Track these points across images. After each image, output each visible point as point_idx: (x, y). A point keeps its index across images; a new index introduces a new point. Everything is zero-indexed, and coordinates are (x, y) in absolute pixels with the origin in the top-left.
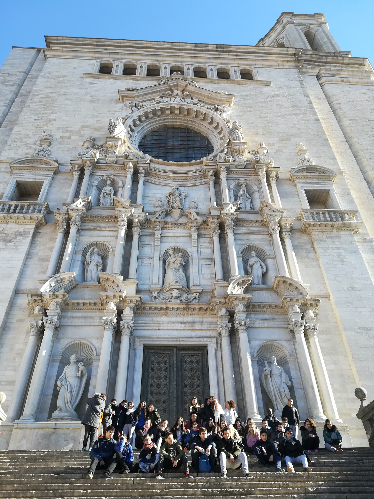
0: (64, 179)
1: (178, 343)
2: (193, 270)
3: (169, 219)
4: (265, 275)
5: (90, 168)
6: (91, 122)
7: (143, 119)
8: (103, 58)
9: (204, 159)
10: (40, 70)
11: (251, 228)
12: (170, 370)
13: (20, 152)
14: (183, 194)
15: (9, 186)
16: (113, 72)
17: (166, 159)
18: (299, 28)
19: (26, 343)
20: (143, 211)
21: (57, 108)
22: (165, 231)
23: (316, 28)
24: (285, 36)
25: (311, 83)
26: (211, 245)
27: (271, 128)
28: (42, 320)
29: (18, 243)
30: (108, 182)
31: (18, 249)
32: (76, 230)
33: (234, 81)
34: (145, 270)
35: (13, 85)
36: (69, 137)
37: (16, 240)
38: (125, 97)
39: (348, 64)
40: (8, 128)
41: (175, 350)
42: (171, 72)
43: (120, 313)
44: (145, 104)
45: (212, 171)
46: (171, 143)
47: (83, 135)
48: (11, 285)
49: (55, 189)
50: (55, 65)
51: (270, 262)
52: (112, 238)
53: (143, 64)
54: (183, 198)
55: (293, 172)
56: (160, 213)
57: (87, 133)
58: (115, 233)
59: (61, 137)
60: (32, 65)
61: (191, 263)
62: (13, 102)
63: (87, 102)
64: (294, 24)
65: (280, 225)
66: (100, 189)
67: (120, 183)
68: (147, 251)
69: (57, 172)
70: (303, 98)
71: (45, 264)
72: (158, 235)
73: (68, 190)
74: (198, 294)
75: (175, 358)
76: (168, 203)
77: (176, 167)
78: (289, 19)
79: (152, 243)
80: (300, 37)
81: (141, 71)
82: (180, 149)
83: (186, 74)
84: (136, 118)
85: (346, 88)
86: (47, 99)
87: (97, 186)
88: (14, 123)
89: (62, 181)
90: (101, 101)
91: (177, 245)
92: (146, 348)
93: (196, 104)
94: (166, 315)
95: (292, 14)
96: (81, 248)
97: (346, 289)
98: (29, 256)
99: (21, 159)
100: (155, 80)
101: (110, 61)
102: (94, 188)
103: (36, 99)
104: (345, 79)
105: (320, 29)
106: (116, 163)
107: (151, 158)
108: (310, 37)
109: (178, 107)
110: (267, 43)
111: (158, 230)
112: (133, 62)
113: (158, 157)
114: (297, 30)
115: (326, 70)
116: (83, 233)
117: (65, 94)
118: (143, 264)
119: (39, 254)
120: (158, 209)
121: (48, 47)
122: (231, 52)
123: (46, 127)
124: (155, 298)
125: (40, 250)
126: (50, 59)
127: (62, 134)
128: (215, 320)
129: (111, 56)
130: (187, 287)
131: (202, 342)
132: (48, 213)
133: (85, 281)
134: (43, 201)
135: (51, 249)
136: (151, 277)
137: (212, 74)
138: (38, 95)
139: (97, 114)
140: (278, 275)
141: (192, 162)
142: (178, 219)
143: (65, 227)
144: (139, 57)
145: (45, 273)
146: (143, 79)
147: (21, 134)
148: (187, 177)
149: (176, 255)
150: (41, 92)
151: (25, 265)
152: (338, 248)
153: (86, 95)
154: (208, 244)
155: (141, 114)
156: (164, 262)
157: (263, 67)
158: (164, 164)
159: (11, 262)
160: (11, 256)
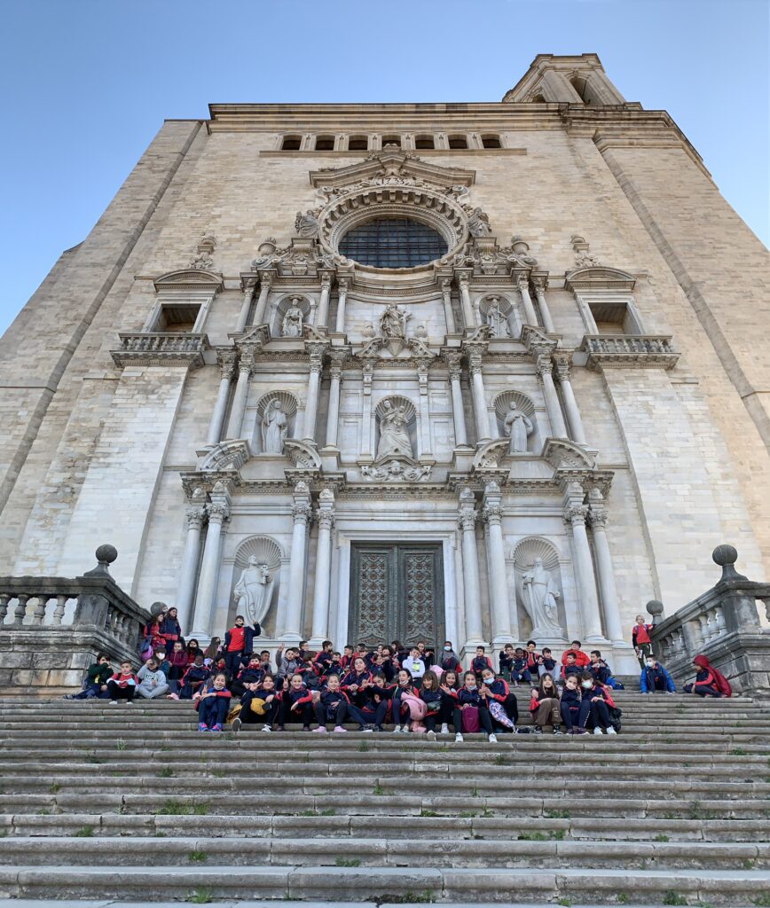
0: (231, 299)
1: (400, 539)
2: (423, 430)
3: (385, 354)
4: (530, 436)
5: (268, 283)
6: (271, 216)
7: (345, 209)
8: (287, 129)
9: (435, 263)
10: (201, 150)
11: (509, 366)
12: (388, 576)
13: (169, 264)
14: (405, 315)
15: (152, 312)
16: (302, 148)
17: (378, 264)
18: (562, 74)
19: (185, 540)
20: (346, 343)
21: (223, 200)
22: (378, 372)
23: (587, 73)
24: (543, 86)
25: (586, 146)
26: (448, 392)
27: (531, 214)
28: (205, 507)
29: (164, 396)
30: (295, 301)
31: (165, 404)
32: (247, 375)
33: (473, 151)
34: (349, 432)
35: (163, 171)
36: (240, 240)
37: (161, 391)
38: (319, 180)
39: (638, 119)
40: (154, 230)
41: (396, 550)
42: (384, 143)
43: (315, 497)
44: (346, 188)
45: (446, 280)
46: (385, 241)
47: (259, 236)
48: (157, 458)
49: (216, 315)
50: (221, 142)
51: (539, 416)
52: (300, 385)
53: (343, 134)
54: (404, 321)
55: (569, 278)
56: (371, 345)
57: (265, 234)
58: (304, 377)
59: (228, 240)
60: (190, 143)
61: (418, 420)
62: (161, 194)
63: (266, 189)
64: (555, 68)
65: (553, 361)
66: (281, 312)
67: (312, 303)
68: (353, 404)
69: (221, 289)
70: (576, 170)
71: (204, 425)
72: (368, 379)
73: (237, 315)
74: (429, 467)
75: (396, 560)
76: (384, 330)
77: (393, 276)
78: (547, 64)
79: (359, 391)
80: (566, 85)
81: (341, 144)
82: (398, 249)
83: (404, 146)
84: (334, 208)
85: (639, 153)
86: (209, 188)
87: (278, 308)
88: (163, 222)
89: (227, 302)
90: (285, 188)
91: (398, 393)
92: (355, 545)
93: (420, 186)
94: (382, 498)
95: (551, 56)
96: (254, 402)
97: (655, 455)
98: (180, 413)
99: (170, 273)
100: (362, 156)
101: (298, 132)
102: (275, 311)
103: (195, 189)
104: (635, 141)
105: (592, 73)
106: (306, 273)
107: (357, 263)
108: (579, 85)
109: (394, 191)
110: (517, 97)
111: (367, 370)
112: (330, 133)
113: (367, 262)
114: (560, 77)
115: (607, 129)
116: (257, 377)
117: (235, 179)
118: (347, 424)
119: (195, 411)
120: (369, 339)
121: (213, 118)
122: (466, 112)
123: (206, 226)
124: (366, 474)
125: (196, 406)
126: (216, 134)
127: (229, 236)
129: (300, 126)
130: (413, 458)
131: (435, 537)
132: (206, 349)
133: (262, 451)
134: (199, 332)
135: (213, 403)
136: (359, 443)
137: (442, 143)
138: (197, 183)
139: (279, 206)
140: (551, 436)
141: (417, 267)
142: (398, 354)
143: (232, 370)
144: (338, 126)
145: (205, 439)
146: (343, 154)
147: (171, 238)
148: (410, 290)
149: (396, 409)
150: (201, 179)
151: (174, 427)
152: (643, 394)
153: (264, 180)
154: (443, 391)
155: (342, 203)
156: (378, 420)
157: (513, 129)
158: (376, 272)
159: (155, 425)
160: (154, 415)
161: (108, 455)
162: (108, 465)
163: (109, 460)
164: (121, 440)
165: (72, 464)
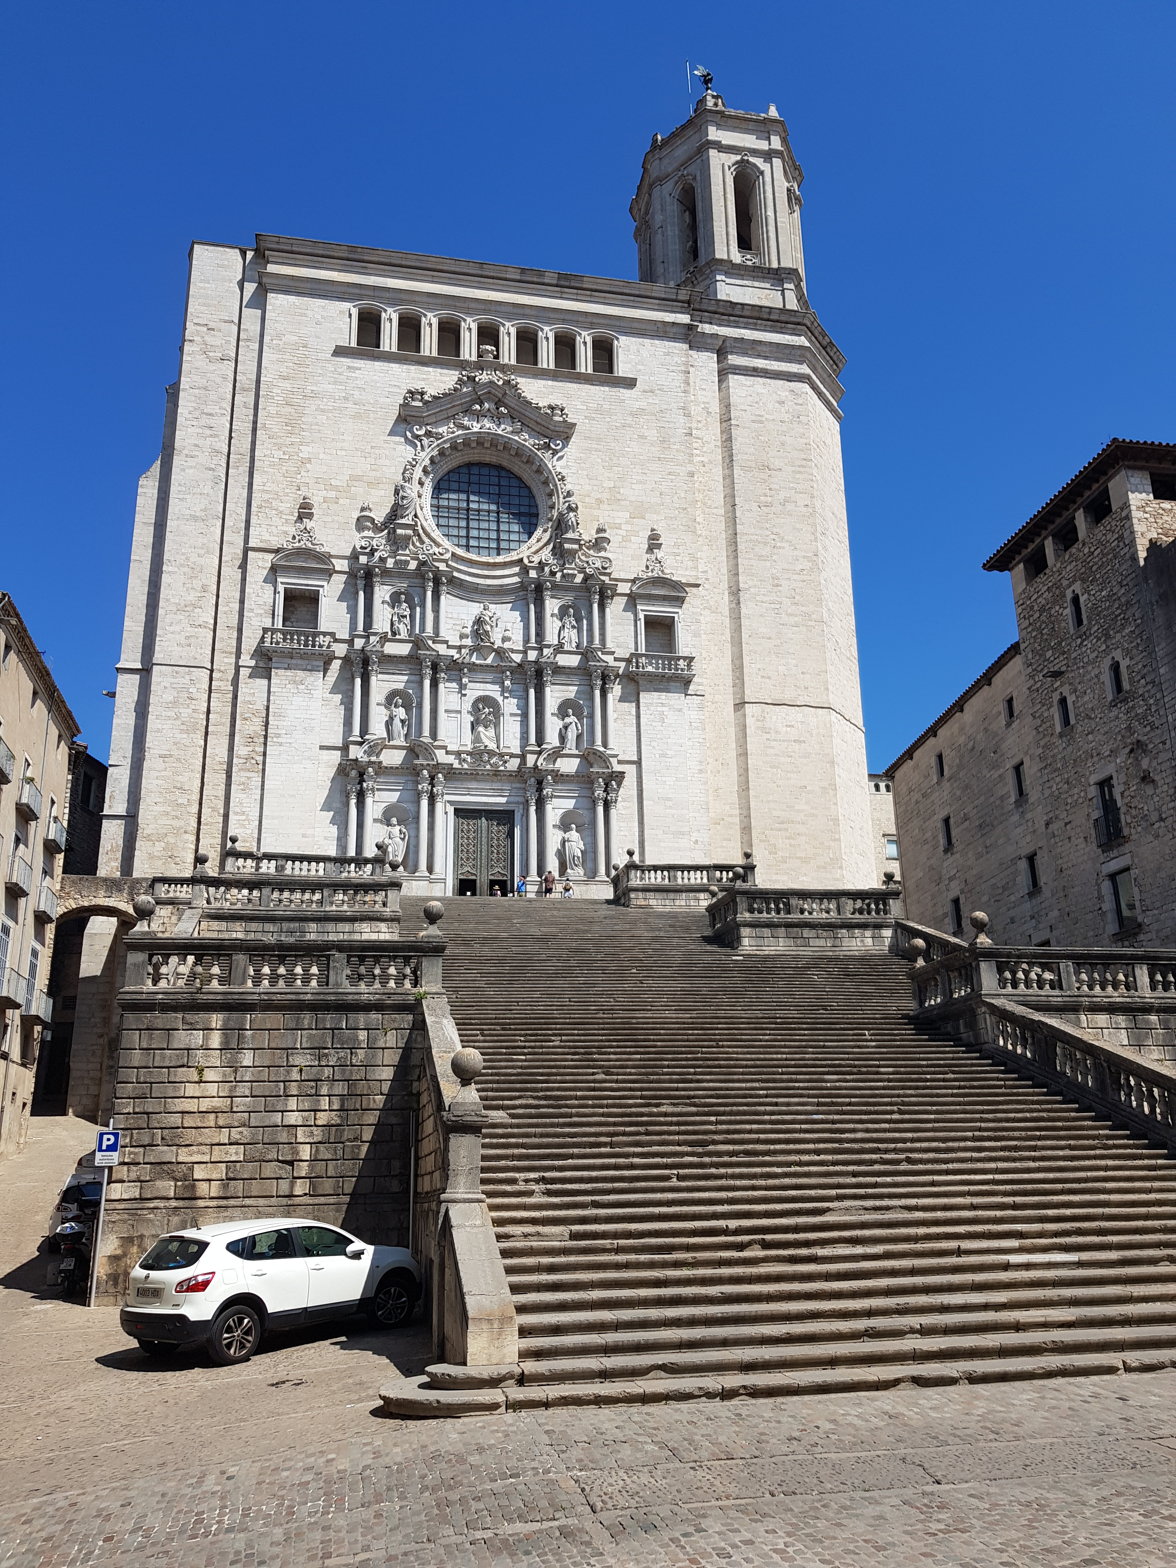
0: (342, 584)
1: (487, 808)
2: (505, 727)
3: (478, 658)
4: (579, 737)
5: (378, 579)
6: (362, 465)
7: (437, 459)
8: (361, 295)
9: (524, 556)
11: (572, 677)
14: (495, 616)
15: (279, 598)
16: (383, 342)
18: (728, 164)
20: (448, 648)
22: (472, 675)
25: (706, 366)
29: (310, 687)
30: (402, 597)
31: (312, 695)
32: (375, 678)
33: (580, 374)
36: (337, 501)
38: (410, 415)
41: (485, 814)
42: (480, 336)
43: (432, 778)
45: (533, 585)
47: (355, 497)
49: (333, 602)
52: (414, 685)
53: (431, 315)
54: (494, 622)
55: (634, 589)
56: (467, 651)
57: (360, 494)
58: (417, 678)
59: (326, 501)
63: (351, 416)
64: (719, 145)
65: (602, 678)
67: (417, 600)
68: (453, 700)
69: (332, 572)
72: (464, 681)
74: (507, 758)
75: (483, 821)
76: (477, 633)
77: (486, 568)
78: (712, 131)
79: (458, 690)
80: (725, 194)
83: (503, 353)
85: (758, 384)
86: (287, 409)
89: (340, 587)
92: (457, 811)
93: (518, 434)
94: (475, 780)
96: (384, 698)
99: (283, 550)
100: (455, 371)
101: (376, 304)
104: (761, 363)
106: (409, 564)
107: (453, 547)
109: (489, 438)
111: (464, 674)
114: (722, 167)
115: (736, 340)
116: (383, 677)
117: (314, 395)
118: (451, 719)
124: (464, 761)
126: (273, 296)
127: (325, 494)
128: (523, 786)
129: (377, 292)
131: (510, 807)
133: (390, 740)
135: (346, 693)
136: (459, 735)
137: (547, 350)
142: (488, 659)
143: (361, 669)
146: (433, 363)
148: (500, 589)
149: (486, 709)
156: (473, 718)
158: (471, 563)
159: (308, 712)
160: (305, 704)
161: (278, 736)
162: (281, 744)
163: (280, 740)
164: (285, 723)
165: (250, 740)
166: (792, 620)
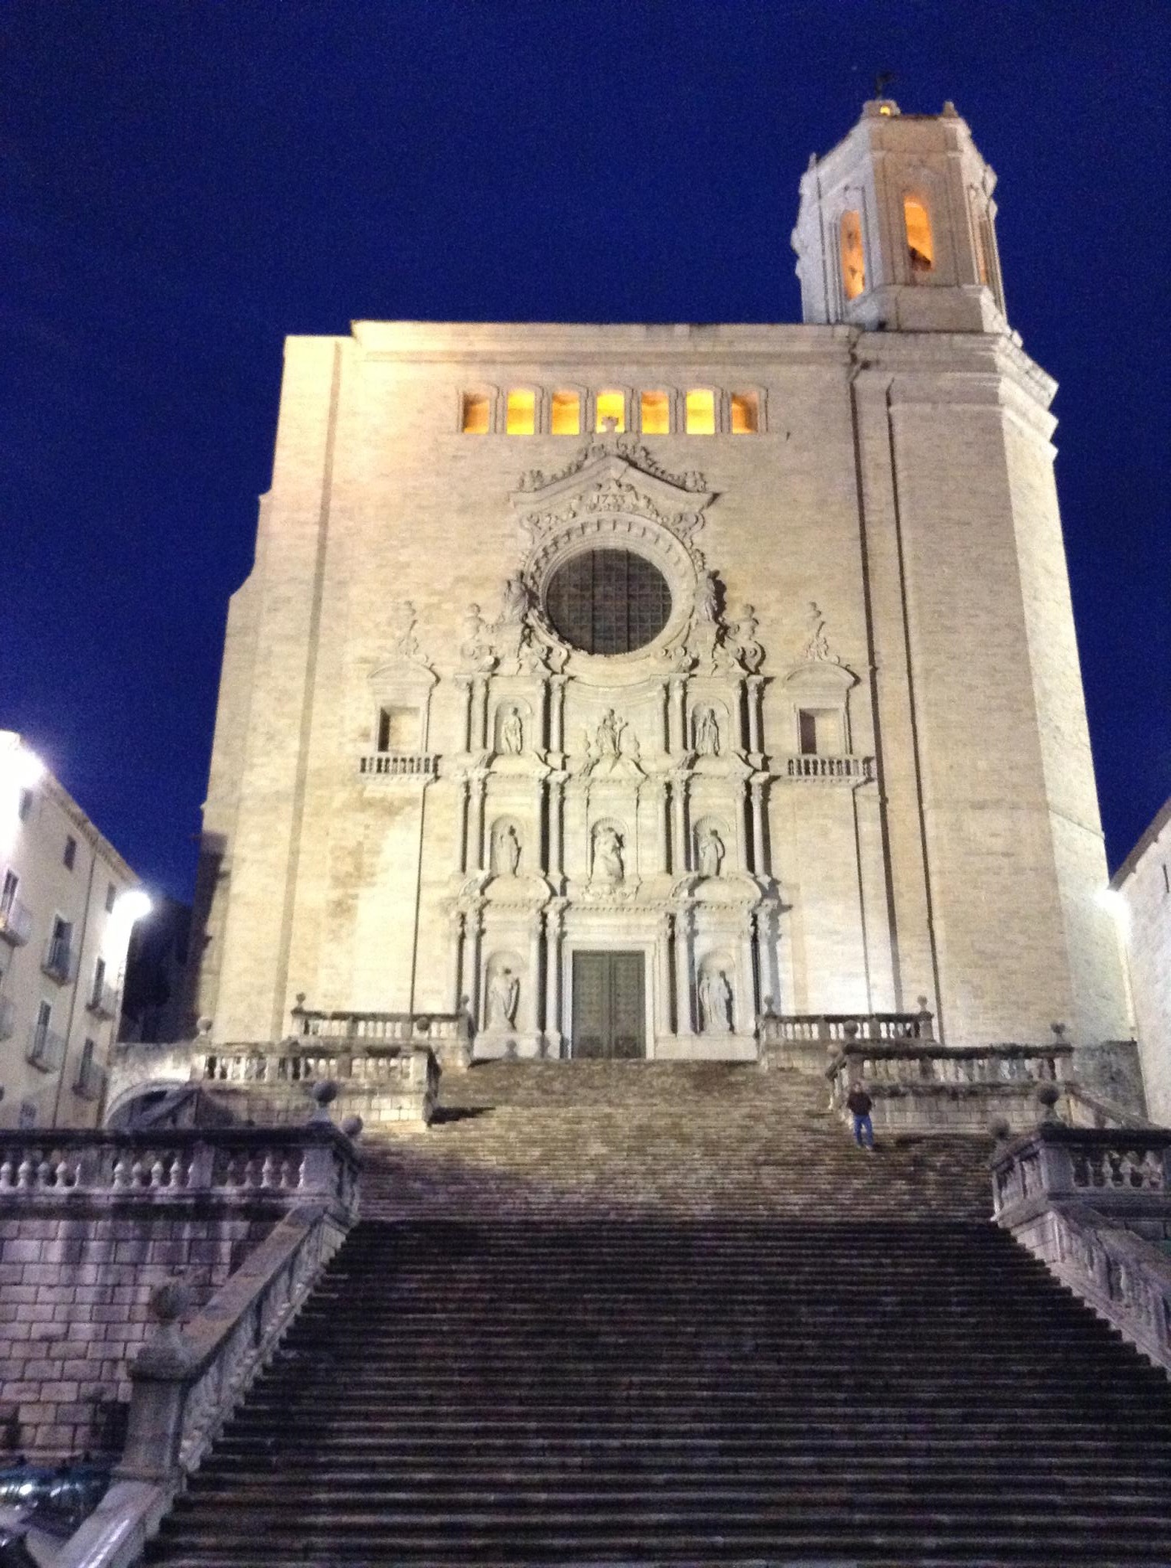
0: (445, 697)
1: (611, 949)
3: (599, 773)
4: (720, 860)
5: (484, 691)
6: (468, 565)
7: (553, 550)
11: (711, 789)
12: (602, 978)
13: (371, 644)
14: (619, 723)
15: (374, 717)
16: (491, 420)
17: (592, 649)
20: (563, 763)
26: (653, 815)
28: (461, 925)
29: (407, 818)
31: (410, 825)
36: (438, 606)
37: (405, 812)
38: (520, 502)
41: (607, 957)
43: (544, 916)
45: (660, 682)
46: (601, 588)
47: (458, 600)
48: (414, 876)
52: (526, 808)
53: (545, 390)
54: (618, 730)
55: (786, 677)
57: (466, 596)
58: (528, 800)
63: (455, 511)
65: (749, 786)
69: (433, 685)
73: (454, 719)
74: (634, 887)
75: (607, 965)
76: (598, 745)
77: (608, 667)
83: (627, 414)
84: (540, 554)
89: (442, 702)
90: (478, 509)
91: (610, 813)
92: (575, 954)
94: (597, 915)
96: (488, 825)
101: (483, 386)
107: (570, 648)
109: (612, 520)
113: (579, 646)
120: (584, 753)
123: (398, 582)
124: (584, 893)
125: (436, 824)
127: (425, 599)
128: (654, 922)
129: (484, 372)
131: (637, 948)
133: (497, 870)
134: (425, 745)
139: (475, 546)
141: (635, 652)
143: (464, 795)
144: (537, 372)
145: (447, 858)
146: (547, 440)
147: (362, 603)
148: (625, 692)
151: (421, 846)
152: (825, 816)
156: (593, 839)
158: (590, 662)
160: (403, 835)
161: (372, 875)
162: (373, 885)
163: (375, 879)
164: (380, 860)
165: (342, 881)
166: (994, 703)
